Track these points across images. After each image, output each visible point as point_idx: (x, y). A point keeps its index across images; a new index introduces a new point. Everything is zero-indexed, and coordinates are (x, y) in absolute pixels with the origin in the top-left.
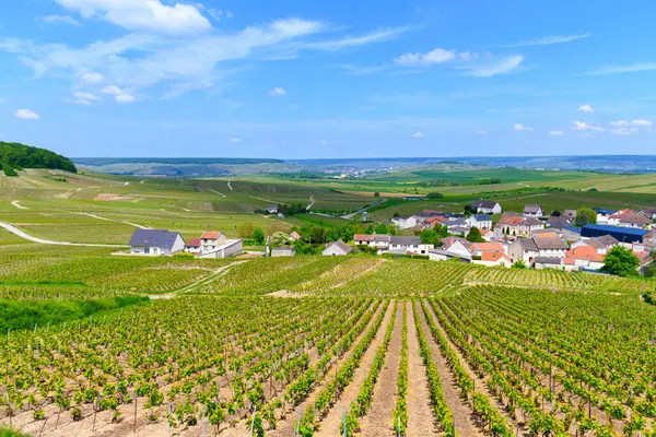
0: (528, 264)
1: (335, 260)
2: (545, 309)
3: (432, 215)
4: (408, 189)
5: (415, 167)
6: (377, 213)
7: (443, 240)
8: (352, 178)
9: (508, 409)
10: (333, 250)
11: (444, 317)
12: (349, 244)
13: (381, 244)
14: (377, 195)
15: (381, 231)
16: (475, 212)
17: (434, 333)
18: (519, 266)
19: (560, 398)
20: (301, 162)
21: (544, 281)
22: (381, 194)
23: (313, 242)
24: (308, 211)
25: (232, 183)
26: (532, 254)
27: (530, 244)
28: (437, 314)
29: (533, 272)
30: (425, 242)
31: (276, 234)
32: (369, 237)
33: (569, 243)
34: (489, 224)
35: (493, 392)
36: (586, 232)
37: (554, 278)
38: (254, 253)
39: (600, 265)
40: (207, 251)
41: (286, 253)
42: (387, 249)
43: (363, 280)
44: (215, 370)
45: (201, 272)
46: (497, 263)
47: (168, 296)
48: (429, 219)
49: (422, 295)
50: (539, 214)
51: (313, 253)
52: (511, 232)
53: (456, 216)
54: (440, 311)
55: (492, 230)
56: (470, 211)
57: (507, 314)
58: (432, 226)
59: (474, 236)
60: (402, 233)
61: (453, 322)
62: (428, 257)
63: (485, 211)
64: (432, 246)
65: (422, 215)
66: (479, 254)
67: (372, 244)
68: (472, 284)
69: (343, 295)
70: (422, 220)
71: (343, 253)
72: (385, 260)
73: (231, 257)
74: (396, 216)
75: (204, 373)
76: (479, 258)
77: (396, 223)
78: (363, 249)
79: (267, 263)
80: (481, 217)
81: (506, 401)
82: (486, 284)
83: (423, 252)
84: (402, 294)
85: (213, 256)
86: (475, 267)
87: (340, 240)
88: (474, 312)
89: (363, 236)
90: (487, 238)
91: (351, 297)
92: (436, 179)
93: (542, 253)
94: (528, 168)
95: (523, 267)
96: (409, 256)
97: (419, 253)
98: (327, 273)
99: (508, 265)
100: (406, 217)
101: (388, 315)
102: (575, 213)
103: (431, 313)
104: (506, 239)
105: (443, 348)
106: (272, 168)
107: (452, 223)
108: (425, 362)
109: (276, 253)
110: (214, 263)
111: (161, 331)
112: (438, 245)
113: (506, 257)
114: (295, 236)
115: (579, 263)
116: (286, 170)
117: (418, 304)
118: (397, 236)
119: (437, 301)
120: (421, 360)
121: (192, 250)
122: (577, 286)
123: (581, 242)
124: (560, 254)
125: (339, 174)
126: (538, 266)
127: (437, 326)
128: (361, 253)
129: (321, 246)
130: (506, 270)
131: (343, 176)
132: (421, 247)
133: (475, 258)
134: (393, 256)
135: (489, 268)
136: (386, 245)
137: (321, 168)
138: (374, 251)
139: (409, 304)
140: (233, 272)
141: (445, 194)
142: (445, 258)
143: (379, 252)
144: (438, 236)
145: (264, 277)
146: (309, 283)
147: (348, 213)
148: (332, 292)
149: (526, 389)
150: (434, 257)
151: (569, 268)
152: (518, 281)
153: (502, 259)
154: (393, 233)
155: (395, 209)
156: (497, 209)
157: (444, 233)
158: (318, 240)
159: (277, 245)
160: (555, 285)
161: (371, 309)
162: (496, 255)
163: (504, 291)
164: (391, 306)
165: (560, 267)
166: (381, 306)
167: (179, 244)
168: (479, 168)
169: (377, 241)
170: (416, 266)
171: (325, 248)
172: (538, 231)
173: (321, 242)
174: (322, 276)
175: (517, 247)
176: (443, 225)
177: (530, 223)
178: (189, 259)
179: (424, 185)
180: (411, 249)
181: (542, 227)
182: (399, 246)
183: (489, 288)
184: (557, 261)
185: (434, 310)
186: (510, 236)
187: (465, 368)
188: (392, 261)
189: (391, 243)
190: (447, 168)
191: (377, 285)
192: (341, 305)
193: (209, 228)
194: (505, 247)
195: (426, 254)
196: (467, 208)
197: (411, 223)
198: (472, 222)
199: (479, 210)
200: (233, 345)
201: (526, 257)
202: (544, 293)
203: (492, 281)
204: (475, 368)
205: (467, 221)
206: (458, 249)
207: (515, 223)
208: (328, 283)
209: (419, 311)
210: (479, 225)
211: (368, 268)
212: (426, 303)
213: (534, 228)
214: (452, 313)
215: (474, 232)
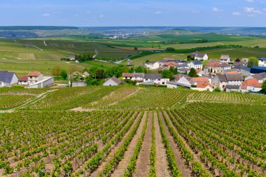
0: (222, 89)
1: (111, 88)
2: (230, 114)
3: (169, 61)
4: (155, 45)
5: (158, 32)
6: (136, 60)
7: (175, 76)
8: (120, 38)
9: (211, 169)
10: (110, 82)
11: (175, 121)
12: (119, 79)
13: (139, 79)
14: (136, 49)
15: (139, 70)
16: (193, 59)
17: (170, 130)
18: (217, 90)
19: (238, 162)
20: (89, 29)
21: (230, 99)
22: (139, 49)
23: (97, 78)
24: (94, 59)
25: (47, 42)
26: (224, 84)
27: (223, 78)
28: (171, 119)
29: (225, 94)
30: (164, 77)
31: (74, 73)
32: (131, 75)
33: (244, 77)
34: (201, 66)
35: (203, 161)
36: (253, 71)
37: (236, 97)
38: (61, 85)
39: (259, 89)
40: (33, 84)
41: (81, 85)
42: (142, 81)
43: (128, 100)
44: (42, 154)
45: (28, 97)
46: (205, 89)
47: (10, 111)
48: (167, 64)
49: (163, 108)
50: (228, 61)
51: (97, 85)
52: (213, 71)
53: (183, 62)
54: (173, 118)
55: (203, 70)
56: (191, 59)
57: (210, 118)
58: (168, 68)
60: (151, 72)
61: (181, 124)
62: (166, 86)
63: (199, 59)
64: (169, 80)
65: (163, 62)
66: (195, 84)
67: (133, 79)
68: (192, 101)
69: (116, 109)
70: (163, 64)
71: (116, 84)
72: (141, 88)
73: (46, 88)
74: (147, 62)
75: (36, 156)
76: (195, 86)
77: (148, 66)
78: (128, 82)
79: (70, 91)
80: (197, 63)
81: (210, 165)
82: (199, 101)
83: (163, 83)
84: (151, 108)
85: (36, 87)
86: (193, 91)
87: (114, 77)
88: (192, 118)
89: (128, 74)
90: (200, 75)
91: (121, 110)
92: (171, 39)
93: (230, 83)
94: (223, 34)
95: (219, 91)
96: (155, 85)
97: (161, 84)
98: (106, 97)
99: (211, 90)
100: (153, 63)
101: (143, 120)
102: (247, 60)
103: (168, 118)
104: (210, 75)
105: (175, 138)
106: (71, 32)
107: (180, 66)
108: (166, 146)
109: (75, 85)
110: (37, 91)
111: (7, 132)
112: (172, 79)
113: (210, 85)
114: (85, 75)
115: (249, 88)
116: (80, 33)
117: (160, 113)
118: (148, 74)
119: (171, 112)
120: (163, 145)
121: (23, 83)
122: (247, 101)
123: (250, 76)
124: (239, 83)
125: (113, 36)
126: (228, 90)
127: (172, 126)
128: (127, 84)
129: (102, 80)
130: (210, 93)
131: (115, 37)
132: (162, 80)
133: (193, 86)
134: (146, 86)
135: (203, 92)
136: (142, 79)
137: (101, 32)
138: (134, 83)
139: (155, 114)
140: (48, 97)
141: (176, 48)
142: (176, 87)
143: (138, 84)
144: (172, 73)
145: (68, 99)
146: (96, 103)
147: (119, 60)
148: (109, 108)
149: (220, 158)
150: (170, 86)
151: (243, 91)
152: (217, 99)
153: (208, 87)
154: (146, 72)
155: (147, 58)
156: (206, 57)
157: (175, 71)
158: (100, 76)
159: (75, 80)
160: (236, 101)
161: (133, 117)
162: (204, 85)
163: (208, 105)
164: (145, 115)
165: (239, 91)
166: (139, 115)
167: (15, 80)
168: (196, 33)
169: (136, 77)
170: (159, 91)
171: (104, 82)
172: (228, 71)
173: (102, 78)
174: (104, 98)
175: (217, 80)
176: (175, 67)
177: (224, 65)
178: (21, 89)
179: (164, 43)
180: (156, 81)
181: (230, 68)
182: (149, 80)
183: (200, 104)
184: (237, 87)
185: (170, 117)
186: (213, 73)
187: (188, 148)
188: (145, 89)
189: (144, 78)
190: (177, 33)
191: (137, 103)
192: (116, 115)
193: (33, 69)
194: (210, 80)
195: (165, 84)
196: (188, 57)
197: (156, 66)
198: (191, 65)
199: (195, 58)
200: (52, 140)
201: (221, 85)
202: (231, 105)
203: (202, 99)
204: (193, 148)
205: (189, 65)
206: (183, 81)
207: (215, 66)
208: (106, 102)
209: (161, 117)
210: (195, 67)
211: (132, 93)
212: (165, 113)
213: (225, 69)
214: (180, 119)
215: (192, 70)
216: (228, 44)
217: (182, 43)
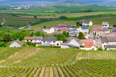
0: (104, 48)
1: (15, 50)
2: (109, 68)
3: (62, 27)
4: (51, 14)
5: (53, 4)
6: (35, 26)
7: (67, 39)
8: (23, 9)
10: (15, 44)
11: (67, 74)
12: (22, 41)
13: (38, 41)
14: (35, 17)
15: (38, 34)
16: (81, 25)
18: (100, 49)
21: (110, 56)
22: (38, 17)
23: (5, 41)
24: (2, 26)
26: (105, 44)
27: (105, 39)
28: (64, 73)
29: (106, 52)
30: (59, 40)
32: (31, 38)
34: (87, 31)
37: (114, 55)
42: (40, 43)
43: (30, 59)
46: (91, 49)
48: (60, 29)
49: (57, 65)
50: (108, 26)
51: (5, 46)
52: (97, 34)
53: (73, 27)
54: (66, 72)
55: (89, 33)
56: (79, 25)
57: (94, 71)
58: (62, 32)
59: (81, 36)
60: (48, 35)
62: (60, 47)
63: (86, 25)
64: (62, 42)
65: (57, 27)
66: (83, 45)
67: (33, 41)
69: (20, 66)
70: (57, 29)
71: (20, 46)
72: (39, 49)
74: (45, 27)
76: (83, 47)
77: (45, 31)
78: (29, 44)
80: (84, 28)
82: (86, 58)
83: (58, 44)
84: (48, 65)
86: (81, 51)
87: (18, 40)
88: (80, 71)
89: (29, 38)
90: (87, 37)
91: (24, 67)
92: (63, 10)
93: (110, 43)
94: (103, 5)
95: (101, 50)
96: (51, 47)
97: (56, 45)
98: (12, 56)
99: (96, 49)
100: (49, 28)
103: (61, 72)
104: (94, 37)
107: (71, 31)
112: (65, 41)
113: (95, 46)
117: (55, 69)
118: (45, 37)
119: (64, 67)
125: (17, 7)
126: (108, 49)
128: (28, 46)
130: (94, 51)
131: (19, 8)
132: (57, 42)
133: (81, 47)
134: (44, 47)
135: (88, 51)
136: (40, 41)
137: (8, 5)
138: (34, 45)
139: (51, 69)
141: (68, 17)
142: (68, 47)
143: (37, 45)
144: (64, 37)
146: (3, 61)
147: (21, 26)
148: (14, 65)
150: (63, 47)
152: (100, 56)
153: (93, 47)
154: (43, 36)
155: (44, 24)
156: (91, 24)
157: (67, 35)
161: (33, 72)
162: (90, 46)
163: (93, 61)
164: (43, 71)
166: (38, 71)
168: (83, 5)
169: (36, 40)
170: (54, 51)
171: (10, 44)
172: (108, 34)
173: (8, 41)
174: (10, 57)
175: (99, 41)
176: (67, 31)
177: (105, 30)
179: (58, 12)
180: (52, 43)
181: (109, 32)
182: (46, 42)
183: (87, 60)
185: (63, 72)
186: (96, 36)
188: (43, 49)
189: (42, 40)
190: (68, 5)
191: (36, 61)
194: (94, 41)
195: (59, 45)
196: (78, 23)
198: (80, 30)
199: (83, 24)
201: (103, 45)
202: (110, 60)
203: (88, 57)
205: (78, 29)
206: (74, 42)
207: (99, 30)
208: (12, 61)
209: (56, 72)
210: (83, 31)
211: (32, 53)
212: (59, 69)
213: (106, 32)
214: (71, 72)
215: (81, 35)
216: (107, 13)
217: (72, 12)
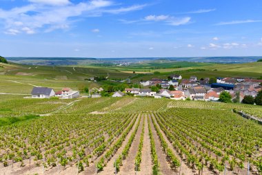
0: (191, 99)
1: (117, 99)
2: (197, 116)
3: (155, 80)
4: (147, 70)
5: (149, 61)
6: (134, 80)
7: (160, 90)
8: (124, 66)
10: (117, 94)
11: (159, 120)
12: (123, 92)
13: (136, 92)
14: (134, 72)
15: (136, 87)
16: (172, 79)
17: (155, 126)
18: (188, 100)
21: (197, 105)
22: (136, 72)
23: (108, 91)
24: (107, 79)
25: (75, 68)
26: (193, 95)
27: (193, 91)
28: (156, 119)
29: (193, 102)
30: (153, 91)
31: (93, 89)
32: (131, 89)
33: (207, 90)
34: (177, 83)
36: (213, 86)
37: (201, 104)
38: (84, 96)
39: (218, 99)
40: (65, 96)
41: (97, 96)
42: (138, 94)
43: (128, 106)
45: (61, 105)
46: (180, 99)
47: (48, 115)
48: (154, 82)
49: (151, 112)
50: (196, 79)
51: (108, 96)
52: (185, 87)
53: (165, 81)
54: (158, 118)
55: (178, 86)
56: (170, 78)
57: (183, 118)
58: (156, 85)
59: (172, 88)
60: (144, 87)
61: (162, 122)
62: (154, 97)
63: (176, 78)
64: (156, 93)
65: (152, 80)
66: (174, 95)
67: (132, 92)
68: (171, 107)
69: (120, 113)
70: (152, 82)
71: (120, 96)
72: (137, 98)
73: (74, 98)
74: (142, 81)
77: (142, 83)
78: (128, 94)
79: (90, 100)
80: (174, 81)
82: (176, 107)
84: (144, 111)
85: (67, 98)
86: (171, 100)
87: (119, 91)
88: (170, 118)
89: (128, 89)
90: (176, 89)
91: (123, 113)
92: (157, 66)
93: (197, 94)
96: (146, 96)
97: (151, 95)
98: (114, 104)
99: (184, 99)
100: (145, 81)
101: (137, 120)
102: (209, 79)
103: (154, 118)
104: (183, 89)
105: (158, 132)
106: (92, 62)
108: (150, 138)
109: (93, 96)
110: (68, 101)
111: (44, 129)
112: (158, 92)
114: (101, 89)
115: (210, 98)
116: (97, 62)
117: (149, 115)
118: (142, 89)
119: (157, 114)
121: (58, 95)
122: (209, 107)
123: (211, 90)
124: (203, 95)
125: (119, 64)
126: (195, 99)
127: (156, 123)
128: (128, 96)
129: (111, 93)
130: (183, 101)
131: (121, 65)
132: (151, 93)
133: (172, 97)
134: (140, 97)
135: (177, 101)
138: (133, 95)
139: (146, 116)
140: (75, 105)
141: (160, 72)
142: (160, 97)
143: (135, 95)
144: (157, 88)
145: (89, 106)
146: (107, 108)
147: (123, 80)
148: (116, 111)
149: (187, 146)
150: (156, 97)
151: (206, 100)
152: (188, 105)
153: (182, 97)
154: (140, 88)
155: (141, 78)
156: (180, 78)
157: (160, 87)
158: (111, 91)
159: (94, 93)
160: (201, 107)
161: (131, 117)
162: (179, 96)
163: (182, 109)
164: (139, 117)
165: (203, 100)
166: (135, 116)
167: (52, 93)
169: (134, 91)
170: (149, 100)
171: (113, 94)
174: (112, 105)
175: (188, 92)
176: (160, 84)
177: (193, 83)
178: (58, 99)
179: (152, 69)
180: (147, 94)
181: (197, 84)
182: (143, 93)
183: (176, 109)
184: (202, 97)
188: (139, 99)
189: (139, 91)
190: (161, 62)
191: (134, 108)
192: (119, 116)
193: (66, 86)
194: (183, 93)
195: (153, 95)
197: (147, 83)
198: (171, 83)
200: (74, 134)
201: (191, 96)
202: (197, 109)
203: (178, 106)
205: (169, 82)
206: (165, 93)
207: (187, 83)
208: (114, 108)
209: (150, 117)
210: (173, 84)
211: (130, 101)
212: (153, 115)
213: (194, 85)
214: (162, 118)
215: (171, 86)
216: (195, 68)
217: (164, 68)
